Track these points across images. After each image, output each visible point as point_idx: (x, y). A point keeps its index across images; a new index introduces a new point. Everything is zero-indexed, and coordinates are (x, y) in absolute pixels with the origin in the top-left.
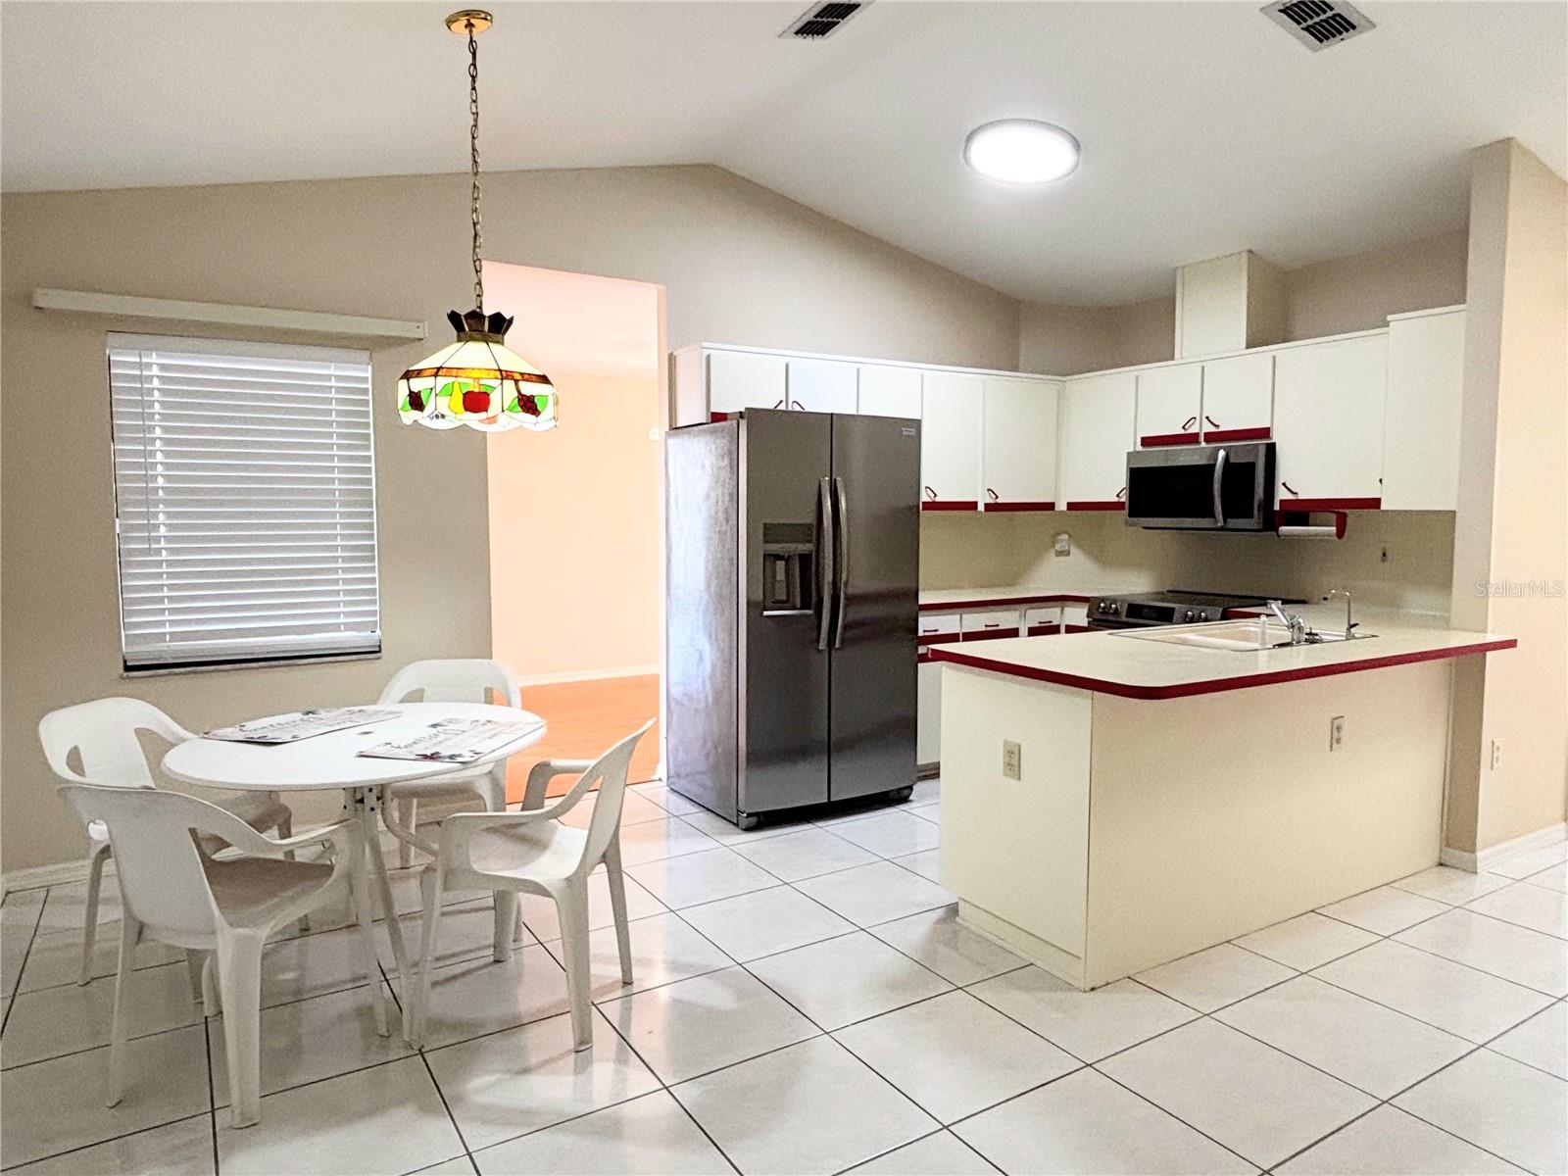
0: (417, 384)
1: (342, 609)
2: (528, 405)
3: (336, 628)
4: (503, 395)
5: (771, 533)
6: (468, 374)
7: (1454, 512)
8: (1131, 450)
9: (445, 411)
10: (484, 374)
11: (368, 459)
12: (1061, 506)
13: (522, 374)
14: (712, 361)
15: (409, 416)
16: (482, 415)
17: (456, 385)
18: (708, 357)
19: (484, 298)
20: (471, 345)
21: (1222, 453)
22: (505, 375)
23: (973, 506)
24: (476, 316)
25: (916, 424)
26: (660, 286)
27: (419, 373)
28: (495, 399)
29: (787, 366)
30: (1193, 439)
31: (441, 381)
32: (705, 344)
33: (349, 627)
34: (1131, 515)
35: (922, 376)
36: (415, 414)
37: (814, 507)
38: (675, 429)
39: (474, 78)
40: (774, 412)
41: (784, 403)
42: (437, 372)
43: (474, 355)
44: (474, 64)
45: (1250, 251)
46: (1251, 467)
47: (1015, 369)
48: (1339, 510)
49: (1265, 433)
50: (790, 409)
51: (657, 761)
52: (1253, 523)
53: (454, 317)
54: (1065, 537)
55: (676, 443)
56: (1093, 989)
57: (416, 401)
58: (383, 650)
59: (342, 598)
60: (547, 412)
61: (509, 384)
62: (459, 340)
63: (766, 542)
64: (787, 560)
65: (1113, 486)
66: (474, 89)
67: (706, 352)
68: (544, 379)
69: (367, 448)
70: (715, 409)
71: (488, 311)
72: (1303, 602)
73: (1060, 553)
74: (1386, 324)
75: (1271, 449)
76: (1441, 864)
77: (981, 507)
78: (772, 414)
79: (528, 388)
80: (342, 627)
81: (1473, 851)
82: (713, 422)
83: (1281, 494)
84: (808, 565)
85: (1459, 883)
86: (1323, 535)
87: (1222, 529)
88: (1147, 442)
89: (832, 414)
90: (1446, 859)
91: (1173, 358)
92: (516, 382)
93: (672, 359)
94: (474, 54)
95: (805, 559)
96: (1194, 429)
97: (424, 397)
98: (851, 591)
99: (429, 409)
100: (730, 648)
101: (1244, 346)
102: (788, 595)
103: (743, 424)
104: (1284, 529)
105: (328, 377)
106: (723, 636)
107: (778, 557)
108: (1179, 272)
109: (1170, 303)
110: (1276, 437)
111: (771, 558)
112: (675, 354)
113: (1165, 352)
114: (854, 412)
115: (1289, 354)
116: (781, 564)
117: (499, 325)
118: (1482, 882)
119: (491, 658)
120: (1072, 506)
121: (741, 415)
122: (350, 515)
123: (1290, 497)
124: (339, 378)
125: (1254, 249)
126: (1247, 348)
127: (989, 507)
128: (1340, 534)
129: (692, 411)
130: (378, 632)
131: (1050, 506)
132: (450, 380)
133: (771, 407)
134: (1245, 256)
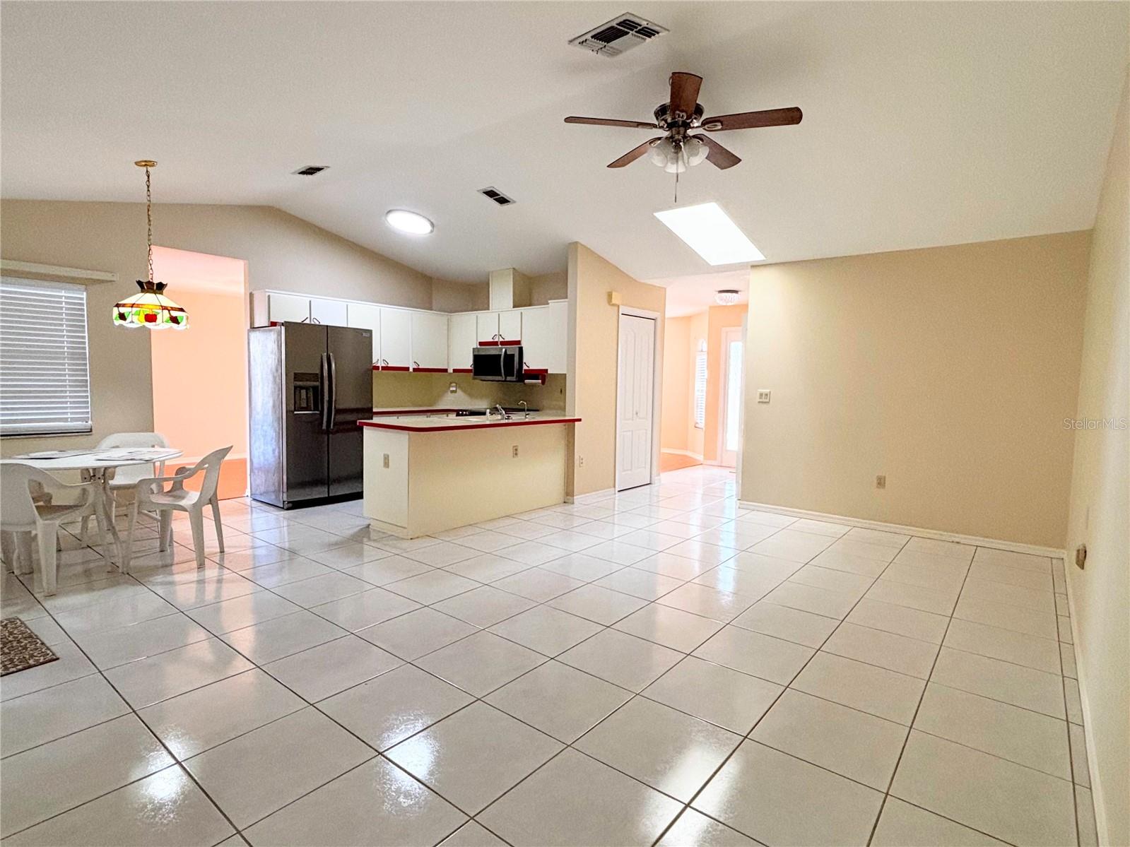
0: (122, 310)
1: (69, 411)
2: (175, 320)
3: (66, 420)
4: (163, 316)
5: (297, 377)
6: (145, 307)
7: (565, 375)
8: (475, 347)
9: (135, 321)
10: (154, 307)
11: (84, 337)
12: (451, 371)
13: (172, 308)
14: (271, 299)
15: (118, 322)
16: (154, 323)
17: (141, 312)
18: (269, 296)
19: (154, 275)
20: (148, 294)
21: (504, 350)
22: (164, 308)
23: (407, 369)
24: (150, 284)
25: (370, 332)
26: (245, 261)
27: (124, 305)
28: (159, 317)
29: (310, 301)
30: (495, 343)
31: (135, 310)
32: (267, 290)
33: (73, 420)
34: (475, 374)
35: (380, 310)
36: (122, 322)
37: (319, 367)
38: (253, 328)
39: (148, 187)
40: (302, 325)
41: (309, 319)
42: (132, 306)
43: (149, 299)
44: (148, 181)
45: (514, 269)
46: (513, 356)
47: (431, 309)
48: (541, 374)
49: (518, 342)
50: (313, 323)
51: (246, 488)
52: (514, 378)
53: (140, 283)
54: (454, 384)
55: (255, 336)
56: (411, 539)
57: (122, 317)
58: (93, 431)
59: (68, 405)
60: (183, 323)
61: (166, 312)
62: (142, 292)
63: (295, 381)
64: (307, 388)
65: (468, 363)
66: (149, 190)
67: (268, 294)
68: (182, 310)
69: (84, 332)
70: (272, 320)
71: (156, 281)
72: (538, 410)
73: (452, 392)
74: (548, 304)
75: (521, 350)
76: (565, 502)
77: (411, 370)
78: (301, 325)
79: (174, 314)
80: (69, 420)
81: (573, 496)
82: (271, 326)
83: (525, 367)
84: (318, 392)
85: (568, 507)
86: (536, 384)
87: (505, 381)
88: (481, 344)
89: (327, 326)
90: (566, 501)
91: (489, 309)
92: (169, 311)
93: (251, 295)
94: (148, 177)
95: (315, 388)
96: (496, 340)
97: (126, 315)
98: (338, 407)
99: (129, 320)
100: (279, 430)
101: (512, 305)
102: (307, 404)
103: (283, 328)
104: (526, 381)
105: (61, 297)
106: (276, 425)
107: (302, 388)
108: (490, 275)
109: (488, 284)
110: (523, 344)
111: (297, 389)
112: (253, 292)
113: (486, 307)
114: (345, 326)
115: (526, 311)
116: (303, 392)
117: (160, 287)
118: (575, 506)
119: (153, 431)
120: (455, 371)
121: (283, 324)
122: (74, 364)
123: (527, 368)
124: (66, 297)
125: (517, 268)
126: (514, 307)
127: (415, 370)
128: (543, 383)
129: (261, 320)
130: (90, 422)
131: (445, 370)
132: (138, 309)
133: (300, 321)
134: (512, 270)
